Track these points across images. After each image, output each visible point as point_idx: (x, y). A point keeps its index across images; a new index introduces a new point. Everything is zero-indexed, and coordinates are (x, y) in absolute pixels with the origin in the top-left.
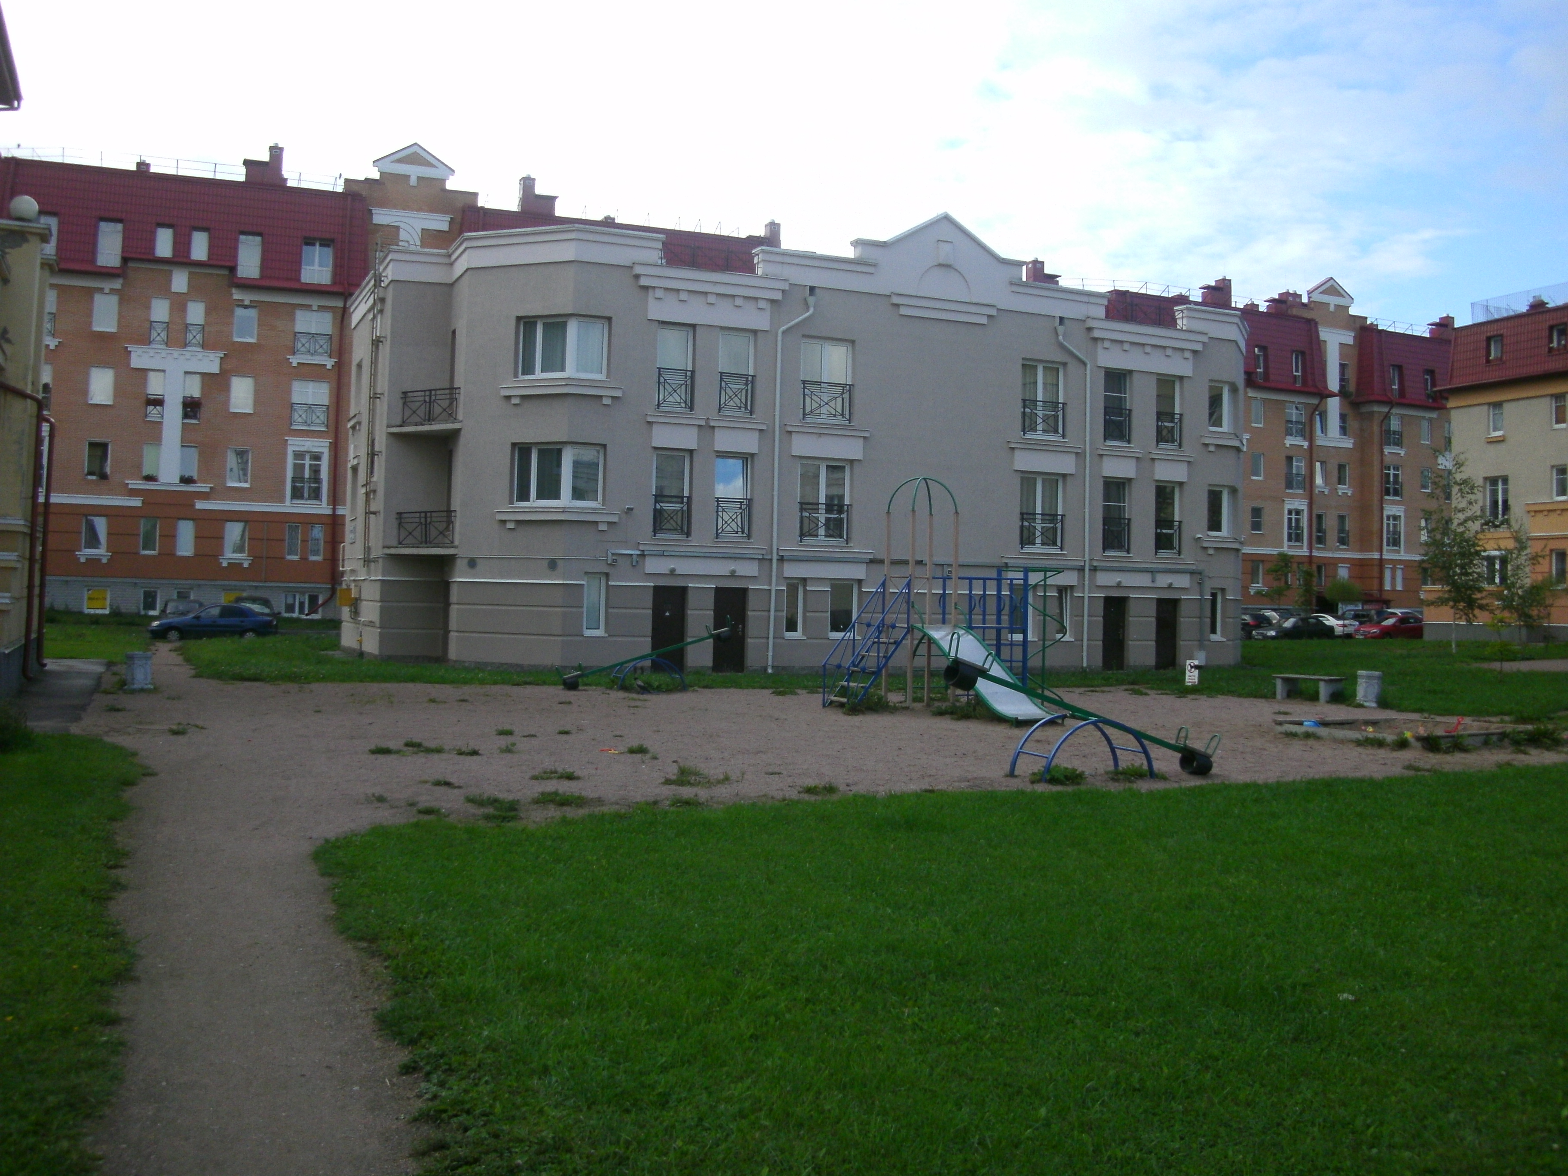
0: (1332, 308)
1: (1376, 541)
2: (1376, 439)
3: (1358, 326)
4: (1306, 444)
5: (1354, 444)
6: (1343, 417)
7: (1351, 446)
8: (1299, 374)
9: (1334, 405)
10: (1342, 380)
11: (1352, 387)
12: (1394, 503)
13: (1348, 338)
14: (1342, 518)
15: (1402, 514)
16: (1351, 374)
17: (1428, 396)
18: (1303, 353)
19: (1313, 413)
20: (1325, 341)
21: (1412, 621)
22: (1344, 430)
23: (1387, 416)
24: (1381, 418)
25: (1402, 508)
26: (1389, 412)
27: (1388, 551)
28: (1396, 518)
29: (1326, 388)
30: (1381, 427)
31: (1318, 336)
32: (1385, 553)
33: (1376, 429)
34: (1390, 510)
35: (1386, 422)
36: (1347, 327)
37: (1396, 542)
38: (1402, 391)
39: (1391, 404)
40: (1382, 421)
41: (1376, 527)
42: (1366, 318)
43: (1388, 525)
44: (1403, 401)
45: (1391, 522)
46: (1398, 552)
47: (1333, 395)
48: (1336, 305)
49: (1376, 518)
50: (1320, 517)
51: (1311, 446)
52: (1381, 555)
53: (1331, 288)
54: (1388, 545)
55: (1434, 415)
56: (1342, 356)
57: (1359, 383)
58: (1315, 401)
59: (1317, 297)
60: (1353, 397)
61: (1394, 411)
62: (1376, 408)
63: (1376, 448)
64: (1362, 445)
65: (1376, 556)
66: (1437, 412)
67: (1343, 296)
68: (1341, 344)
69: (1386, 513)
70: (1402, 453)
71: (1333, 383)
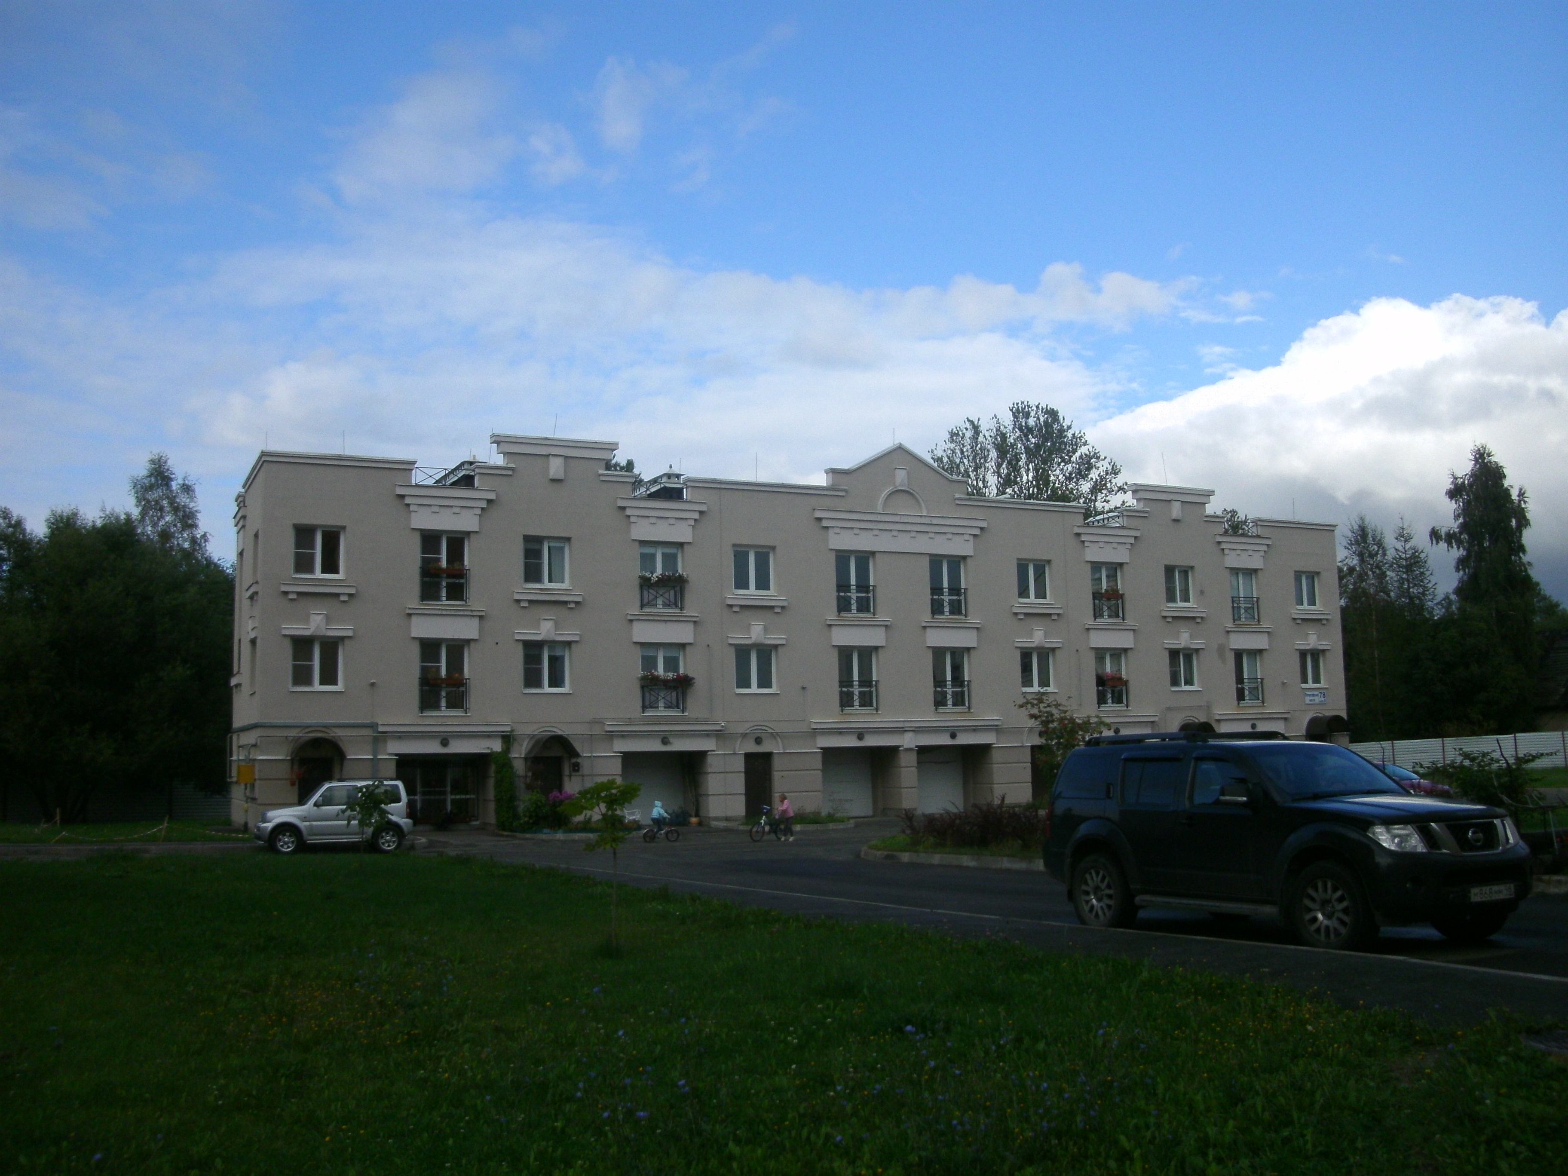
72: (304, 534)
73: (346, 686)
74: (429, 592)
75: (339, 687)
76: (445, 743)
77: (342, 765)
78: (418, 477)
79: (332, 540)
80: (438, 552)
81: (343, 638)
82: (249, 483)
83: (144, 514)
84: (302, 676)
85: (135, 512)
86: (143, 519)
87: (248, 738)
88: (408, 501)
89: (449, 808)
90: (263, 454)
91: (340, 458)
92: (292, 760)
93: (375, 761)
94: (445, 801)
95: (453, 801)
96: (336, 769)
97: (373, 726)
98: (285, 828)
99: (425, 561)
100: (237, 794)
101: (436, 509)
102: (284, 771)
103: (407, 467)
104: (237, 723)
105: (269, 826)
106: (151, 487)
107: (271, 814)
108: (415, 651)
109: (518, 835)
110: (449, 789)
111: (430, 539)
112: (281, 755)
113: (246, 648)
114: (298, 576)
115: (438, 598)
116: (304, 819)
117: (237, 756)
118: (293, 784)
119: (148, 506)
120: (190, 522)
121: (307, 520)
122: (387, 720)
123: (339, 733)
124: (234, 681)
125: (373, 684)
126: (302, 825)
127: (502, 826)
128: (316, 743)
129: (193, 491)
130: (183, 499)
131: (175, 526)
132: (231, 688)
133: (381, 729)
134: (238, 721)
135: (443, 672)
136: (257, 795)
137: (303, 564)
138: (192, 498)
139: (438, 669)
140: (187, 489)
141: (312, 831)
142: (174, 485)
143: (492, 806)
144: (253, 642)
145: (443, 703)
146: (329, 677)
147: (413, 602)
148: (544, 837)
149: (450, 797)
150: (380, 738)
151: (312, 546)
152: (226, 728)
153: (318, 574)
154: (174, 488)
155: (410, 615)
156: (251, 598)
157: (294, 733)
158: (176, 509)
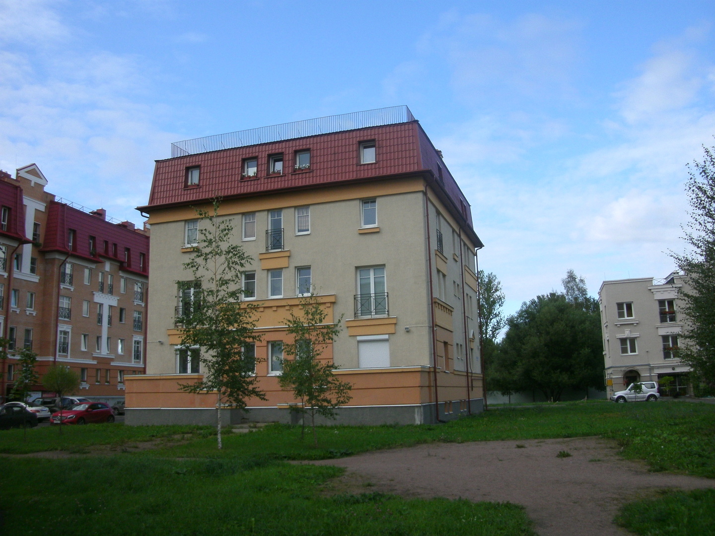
0: (33, 184)
1: (51, 349)
2: (55, 277)
3: (49, 200)
4: (6, 275)
5: (39, 280)
6: (33, 261)
7: (37, 281)
8: (6, 223)
9: (27, 249)
10: (35, 235)
11: (41, 240)
12: (65, 322)
13: (42, 207)
14: (28, 332)
15: (69, 330)
16: (41, 232)
17: (91, 254)
18: (10, 209)
19: (12, 253)
20: (26, 206)
21: (100, 406)
22: (33, 270)
23: (64, 263)
24: (60, 264)
25: (70, 327)
26: (65, 260)
27: (59, 356)
28: (66, 333)
29: (25, 236)
30: (60, 269)
31: (21, 201)
32: (57, 356)
33: (56, 270)
34: (62, 327)
35: (63, 266)
36: (42, 200)
37: (64, 350)
38: (75, 247)
39: (67, 254)
40: (61, 266)
41: (52, 339)
42: (54, 196)
43: (61, 337)
44: (74, 254)
45: (63, 336)
46: (66, 356)
47: (28, 242)
48: (35, 183)
49: (53, 332)
50: (12, 329)
51: (10, 276)
52: (55, 358)
53: (33, 170)
54: (60, 352)
55: (93, 266)
56: (36, 218)
57: (46, 239)
58: (16, 245)
59: (23, 174)
60: (41, 248)
61: (69, 260)
62: (57, 256)
63: (55, 284)
64: (46, 280)
65: (51, 359)
66: (95, 265)
67: (40, 178)
68: (36, 209)
69: (59, 329)
70: (72, 289)
71: (29, 234)
72: (620, 306)
73: (638, 352)
74: (663, 320)
75: (637, 353)
76: (673, 369)
77: (640, 378)
78: (655, 283)
79: (629, 307)
80: (665, 306)
81: (636, 337)
82: (601, 289)
83: (568, 292)
84: (624, 350)
85: (564, 291)
86: (567, 295)
87: (609, 371)
88: (652, 291)
89: (678, 390)
90: (604, 282)
91: (628, 280)
92: (624, 377)
93: (651, 376)
94: (676, 388)
95: (679, 388)
96: (638, 379)
97: (649, 365)
98: (620, 397)
99: (661, 310)
100: (608, 389)
101: (662, 292)
102: (621, 381)
103: (650, 280)
104: (606, 367)
105: (616, 397)
106: (569, 282)
107: (616, 393)
108: (661, 339)
109: (700, 398)
110: (677, 384)
111: (661, 302)
112: (620, 376)
113: (606, 342)
114: (620, 319)
115: (666, 321)
116: (626, 394)
117: (607, 377)
118: (624, 385)
119: (568, 289)
120: (584, 293)
121: (620, 301)
122: (653, 363)
123: (638, 368)
124: (604, 353)
125: (647, 351)
126: (626, 396)
127: (696, 396)
128: (631, 371)
129: (584, 281)
130: (581, 285)
131: (579, 295)
132: (603, 355)
133: (651, 366)
134: (607, 366)
135: (671, 346)
136: (613, 389)
137: (621, 315)
138: (584, 284)
139: (669, 344)
140: (582, 281)
141: (629, 398)
142: (577, 280)
143: (692, 389)
144: (608, 341)
145: (672, 356)
146: (633, 350)
147: (658, 324)
148: (708, 398)
149: (678, 387)
150: (651, 369)
151: (623, 309)
152: (603, 368)
153: (626, 318)
154: (577, 281)
155: (657, 328)
156: (606, 327)
157: (623, 369)
158: (579, 289)
